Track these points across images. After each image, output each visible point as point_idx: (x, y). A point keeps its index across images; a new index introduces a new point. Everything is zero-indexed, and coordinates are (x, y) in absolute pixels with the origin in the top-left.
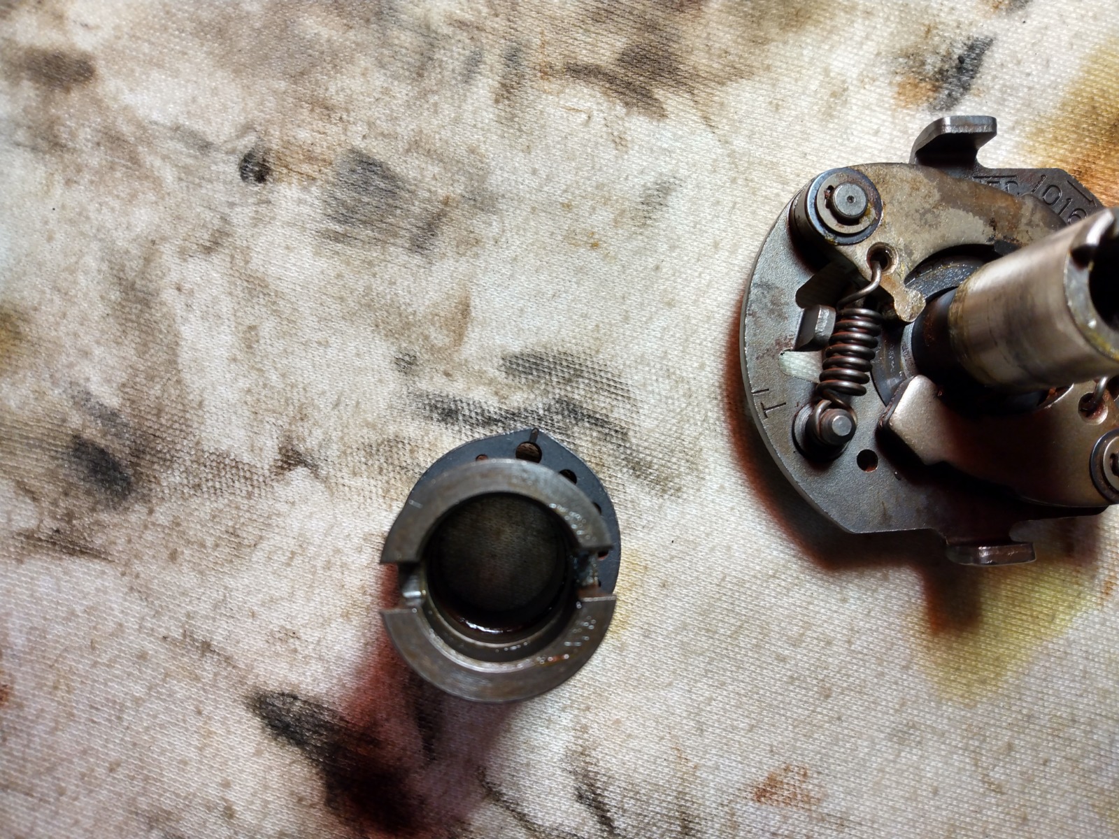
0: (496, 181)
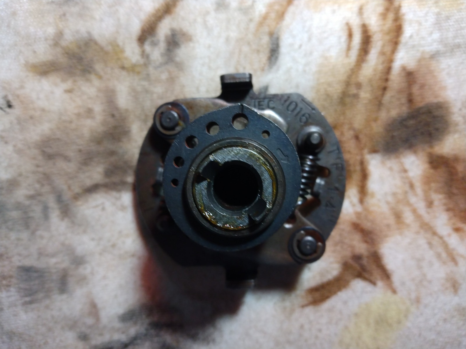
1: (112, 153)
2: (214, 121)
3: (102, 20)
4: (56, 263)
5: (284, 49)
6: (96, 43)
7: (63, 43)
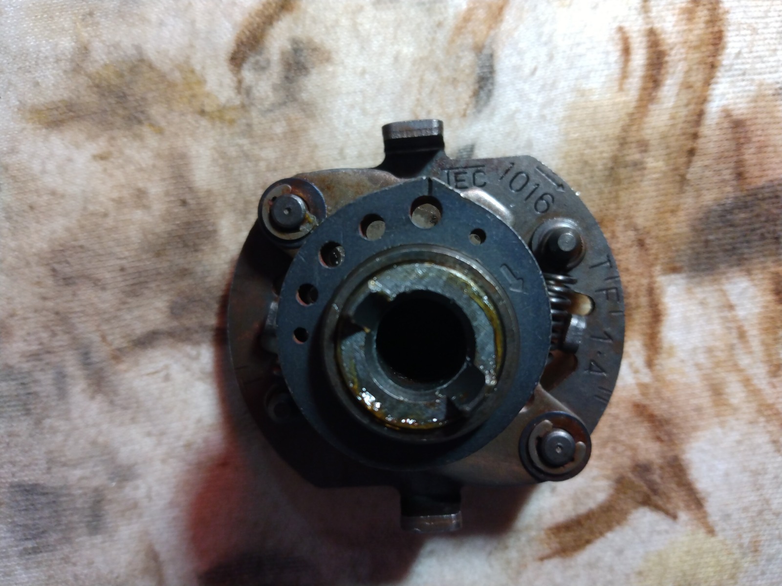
1: (184, 273)
2: (374, 212)
3: (161, 24)
4: (82, 478)
5: (502, 77)
6: (151, 67)
7: (91, 69)
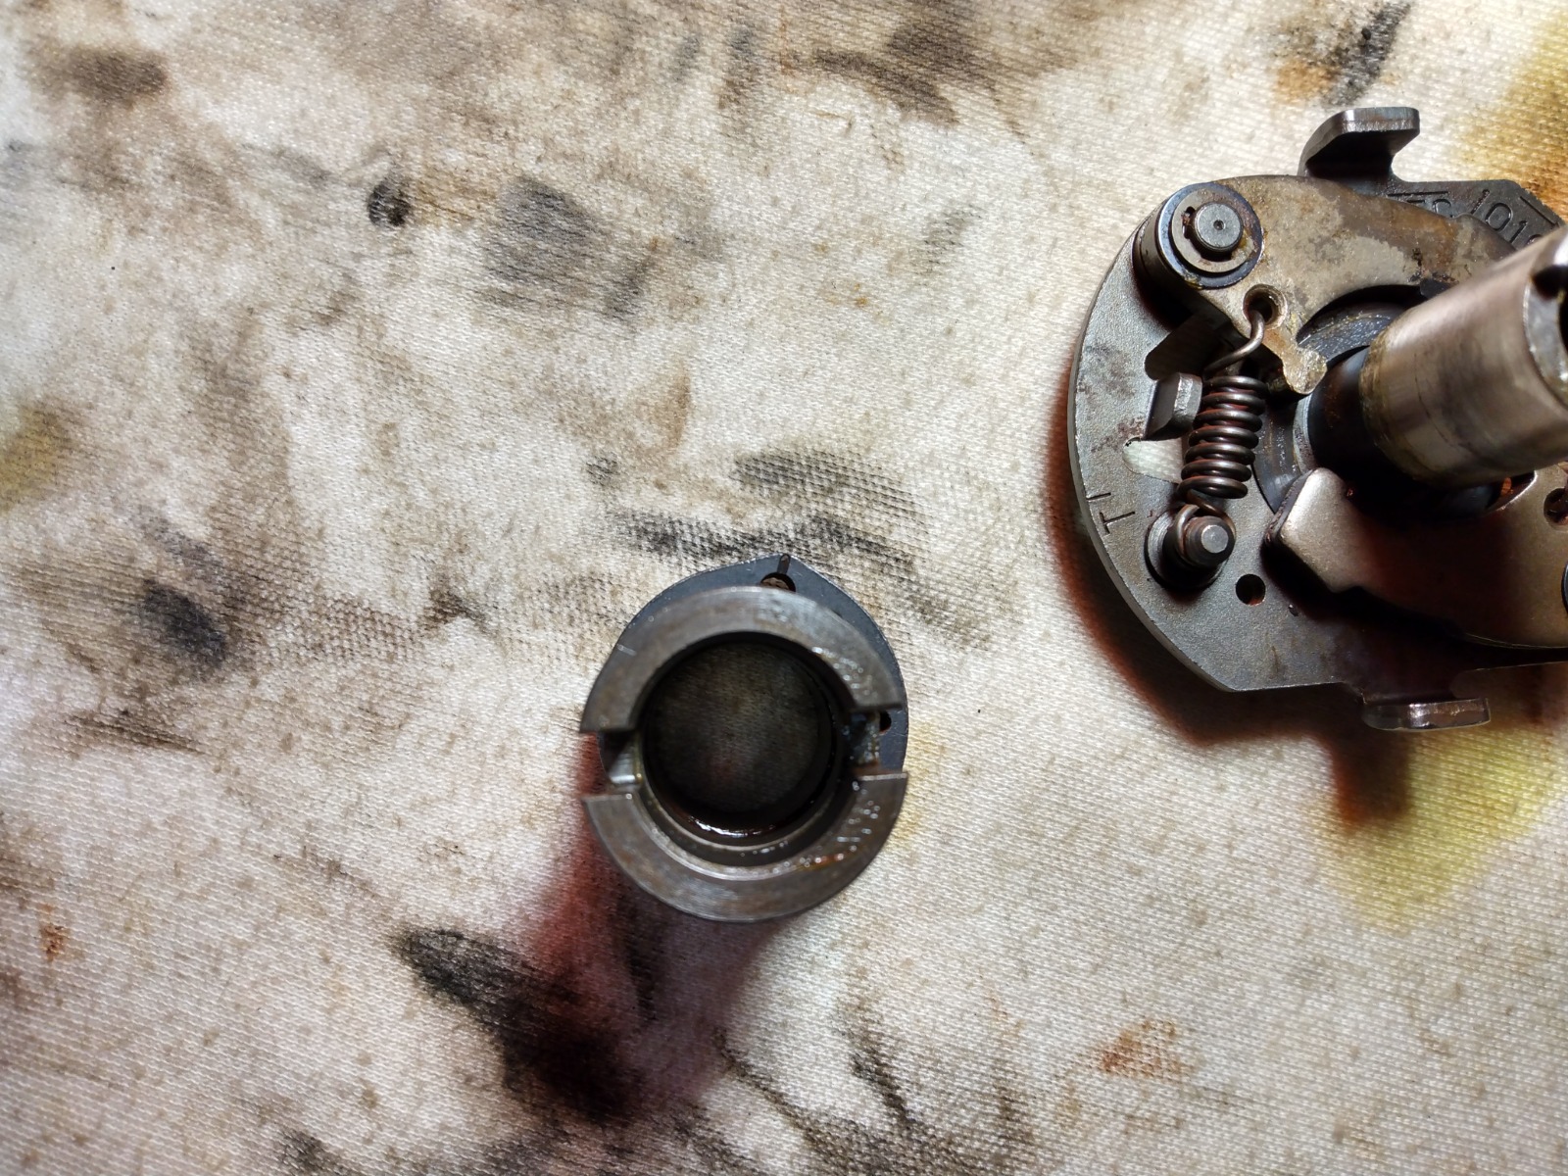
0: (722, 216)
